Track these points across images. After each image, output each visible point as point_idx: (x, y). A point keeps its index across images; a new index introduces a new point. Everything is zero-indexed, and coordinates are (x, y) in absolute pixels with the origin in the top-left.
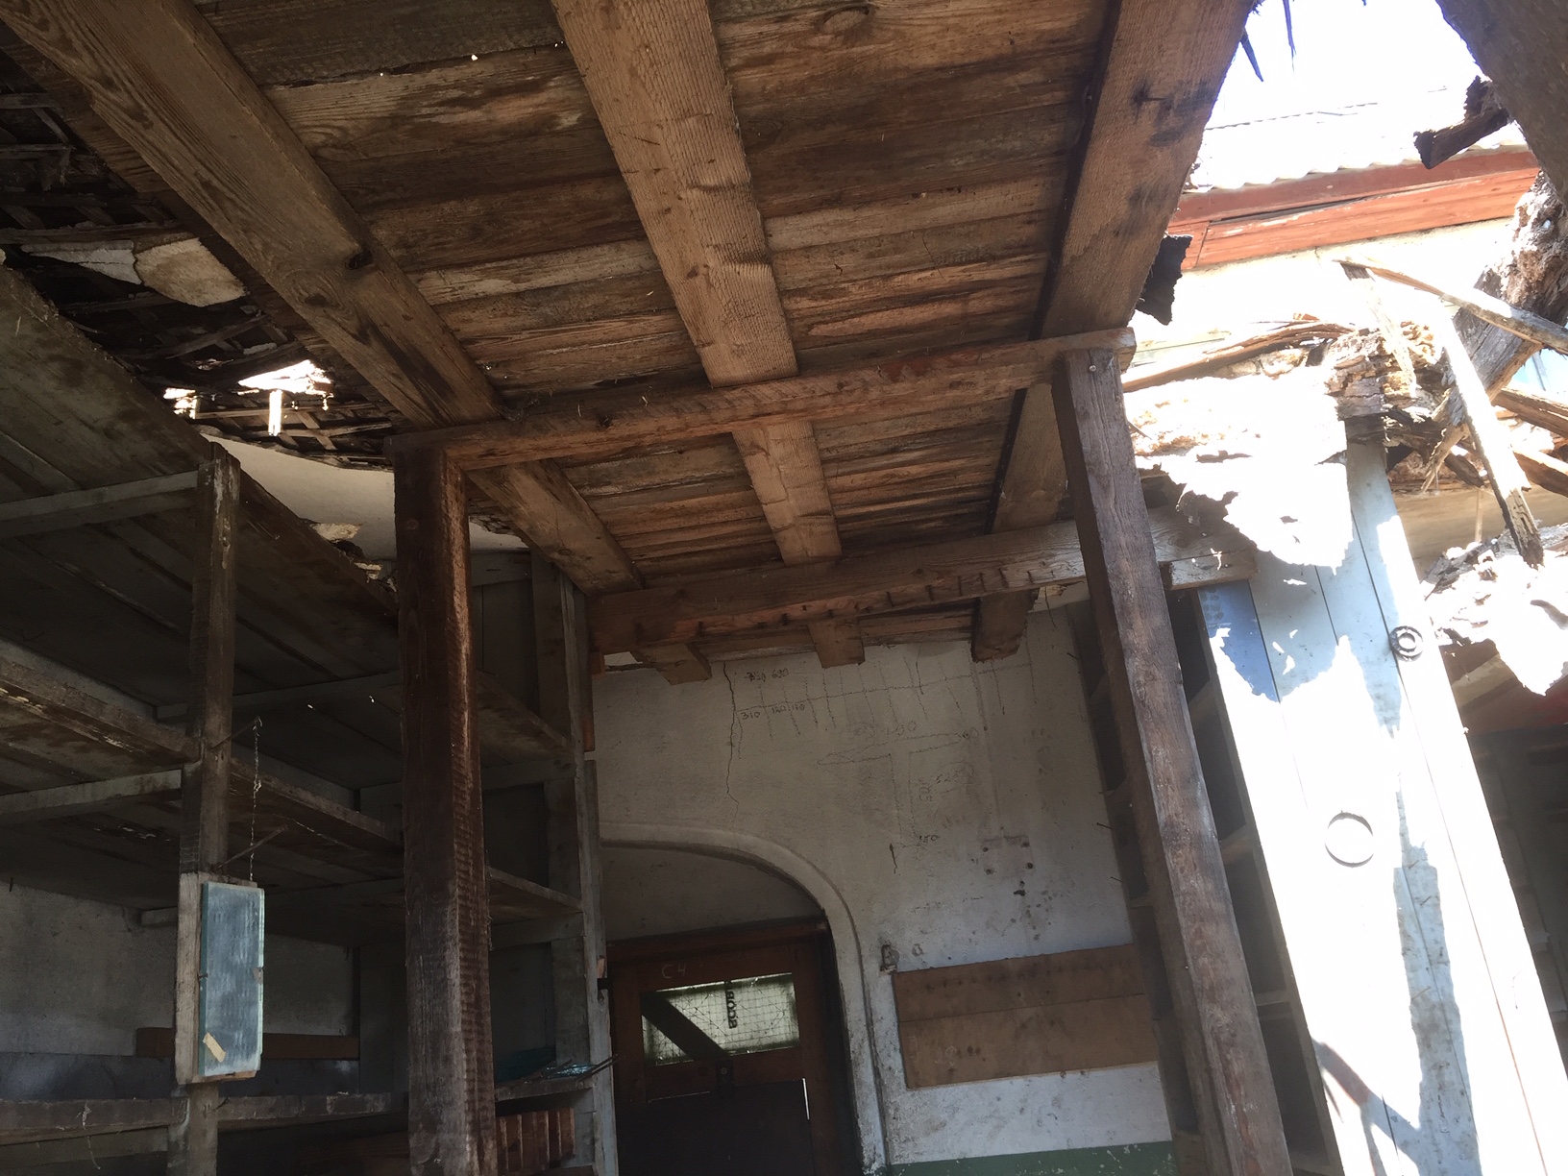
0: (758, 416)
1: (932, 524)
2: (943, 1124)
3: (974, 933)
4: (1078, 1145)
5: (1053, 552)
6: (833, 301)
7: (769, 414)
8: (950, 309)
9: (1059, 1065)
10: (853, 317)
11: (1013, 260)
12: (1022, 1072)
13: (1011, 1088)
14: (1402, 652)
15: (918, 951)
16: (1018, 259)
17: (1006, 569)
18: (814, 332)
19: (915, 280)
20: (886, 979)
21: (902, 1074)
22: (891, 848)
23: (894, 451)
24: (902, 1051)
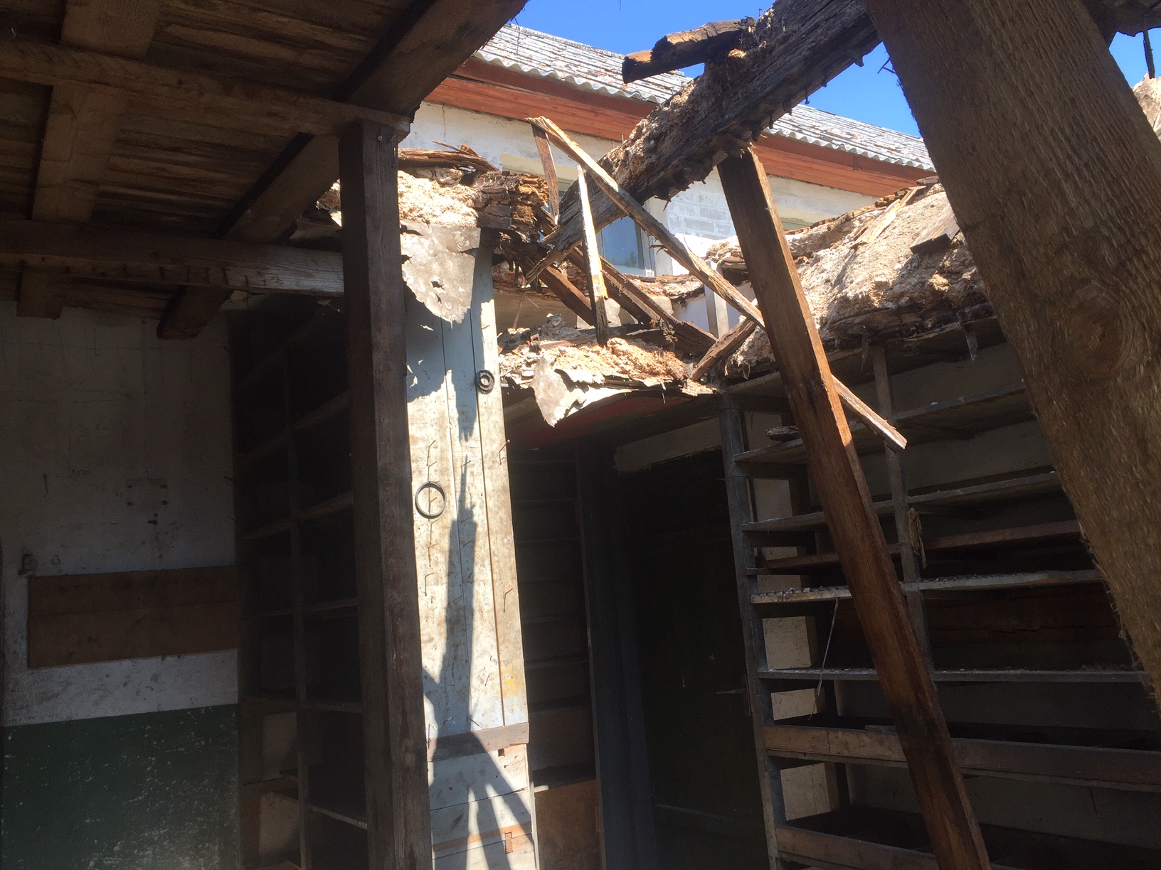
0: (96, 82)
1: (174, 219)
2: (57, 695)
3: (108, 550)
4: (166, 708)
5: (268, 266)
6: (201, 11)
7: (106, 84)
8: (286, 54)
9: (162, 651)
10: (208, 30)
11: (352, 35)
12: (131, 656)
13: (119, 668)
14: (481, 387)
15: (56, 561)
16: (357, 36)
17: (228, 270)
18: (171, 29)
19: (273, 21)
20: (24, 581)
21: (25, 656)
22: (45, 476)
23: (176, 150)
24: (28, 639)
